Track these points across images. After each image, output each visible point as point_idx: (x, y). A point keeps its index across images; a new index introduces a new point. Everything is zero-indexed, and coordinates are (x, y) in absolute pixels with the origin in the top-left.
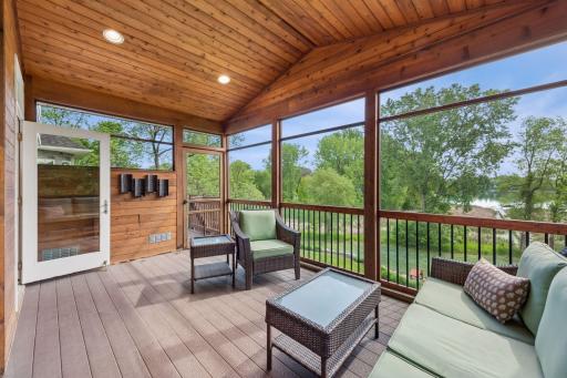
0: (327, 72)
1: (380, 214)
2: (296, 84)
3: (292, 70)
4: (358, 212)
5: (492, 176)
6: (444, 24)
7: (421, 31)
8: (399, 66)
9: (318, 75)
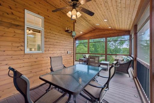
0: (99, 33)
1: (107, 54)
2: (93, 34)
3: (92, 32)
4: (104, 54)
5: (121, 48)
6: (116, 31)
7: (113, 31)
8: (110, 35)
9: (97, 33)
